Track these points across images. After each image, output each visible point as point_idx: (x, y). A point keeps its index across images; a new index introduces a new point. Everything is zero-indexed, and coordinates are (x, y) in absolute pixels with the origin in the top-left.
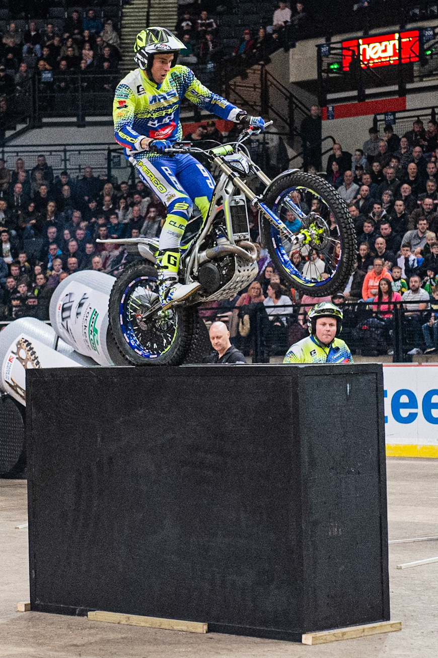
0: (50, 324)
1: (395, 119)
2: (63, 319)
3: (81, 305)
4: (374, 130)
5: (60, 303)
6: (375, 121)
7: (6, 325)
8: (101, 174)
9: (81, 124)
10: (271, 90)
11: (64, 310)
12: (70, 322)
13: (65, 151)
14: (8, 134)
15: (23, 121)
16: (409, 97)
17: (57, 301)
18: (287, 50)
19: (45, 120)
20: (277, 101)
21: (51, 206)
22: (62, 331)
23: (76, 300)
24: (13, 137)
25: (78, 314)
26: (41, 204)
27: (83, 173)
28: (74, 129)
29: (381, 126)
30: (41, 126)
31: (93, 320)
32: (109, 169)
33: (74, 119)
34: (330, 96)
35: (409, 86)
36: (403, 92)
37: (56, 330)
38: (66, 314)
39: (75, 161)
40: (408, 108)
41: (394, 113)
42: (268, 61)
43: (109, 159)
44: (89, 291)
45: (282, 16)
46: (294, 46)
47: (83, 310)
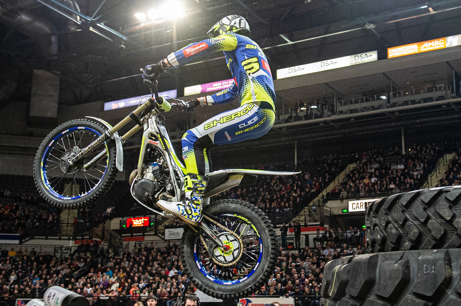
0: (43, 301)
1: (141, 243)
2: (48, 300)
3: (54, 296)
4: (135, 246)
5: (47, 295)
6: (136, 243)
7: (30, 301)
8: (52, 254)
9: (47, 239)
10: (106, 232)
11: (48, 297)
12: (50, 301)
13: (41, 247)
14: (23, 240)
15: (28, 237)
16: (145, 237)
17: (47, 294)
18: (111, 220)
19: (36, 237)
20: (107, 236)
21: (35, 263)
22: (47, 303)
23: (53, 294)
24: (24, 242)
25: (53, 298)
26: (32, 262)
27: (46, 254)
28: (45, 241)
29: (138, 246)
30: (34, 239)
31: (57, 300)
32: (55, 252)
33: (44, 237)
34: (123, 235)
35: (146, 234)
36: (144, 235)
37: (45, 303)
38: (49, 298)
39: (44, 250)
40: (145, 240)
41: (141, 242)
42: (105, 223)
43: (55, 250)
44: (57, 292)
45: (109, 210)
46: (113, 219)
47: (55, 297)
